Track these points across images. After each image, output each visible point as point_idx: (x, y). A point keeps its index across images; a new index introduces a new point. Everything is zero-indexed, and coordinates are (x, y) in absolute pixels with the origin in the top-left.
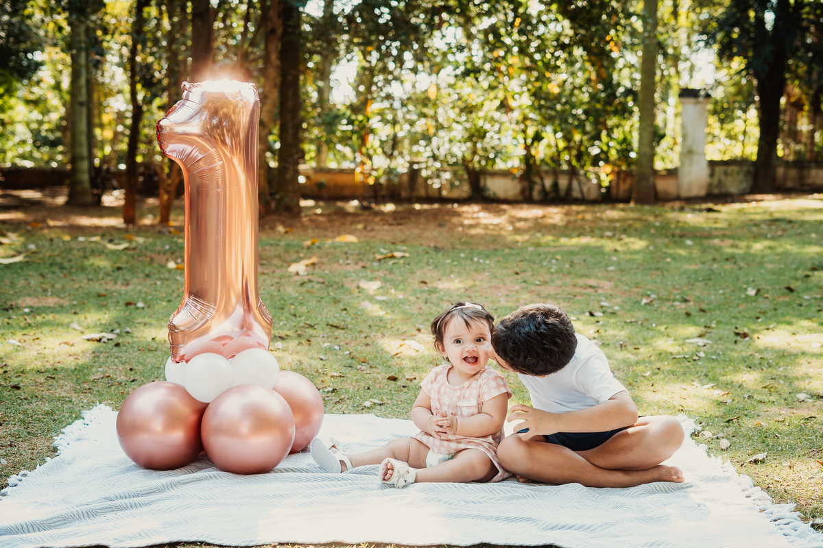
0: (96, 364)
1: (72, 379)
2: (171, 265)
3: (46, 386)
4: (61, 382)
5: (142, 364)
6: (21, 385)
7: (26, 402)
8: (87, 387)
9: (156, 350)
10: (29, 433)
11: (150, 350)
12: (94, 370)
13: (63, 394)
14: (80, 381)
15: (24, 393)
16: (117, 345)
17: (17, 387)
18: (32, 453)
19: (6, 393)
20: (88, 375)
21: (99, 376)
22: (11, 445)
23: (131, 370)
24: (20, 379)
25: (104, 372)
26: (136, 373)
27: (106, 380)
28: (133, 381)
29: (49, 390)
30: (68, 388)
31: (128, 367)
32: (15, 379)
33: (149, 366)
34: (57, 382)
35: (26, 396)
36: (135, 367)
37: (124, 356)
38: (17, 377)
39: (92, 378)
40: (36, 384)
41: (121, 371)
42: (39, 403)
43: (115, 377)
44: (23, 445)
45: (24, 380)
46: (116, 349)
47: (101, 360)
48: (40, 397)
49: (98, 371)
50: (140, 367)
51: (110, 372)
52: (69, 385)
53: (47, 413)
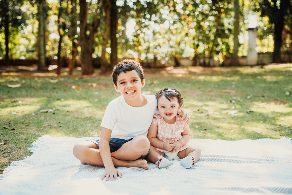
0: (46, 121)
1: (36, 126)
2: (74, 87)
3: (25, 129)
4: (32, 127)
5: (63, 120)
6: (16, 128)
7: (17, 135)
8: (41, 129)
9: (69, 115)
10: (17, 147)
11: (66, 116)
12: (45, 123)
13: (32, 132)
14: (39, 127)
15: (17, 131)
16: (54, 114)
17: (14, 129)
18: (18, 156)
19: (9, 132)
20: (42, 124)
21: (46, 125)
22: (9, 153)
23: (59, 122)
24: (15, 126)
25: (48, 123)
26: (61, 124)
27: (49, 127)
28: (60, 127)
29: (26, 130)
30: (34, 130)
31: (58, 121)
32: (13, 126)
33: (66, 121)
34: (30, 127)
35: (17, 133)
36: (61, 121)
37: (56, 117)
38: (14, 126)
39: (44, 126)
40: (21, 128)
41: (55, 123)
42: (22, 135)
43: (53, 125)
44: (14, 152)
45: (17, 127)
46: (53, 115)
47: (48, 119)
48: (23, 133)
49: (46, 123)
50: (63, 122)
51: (51, 124)
52: (34, 128)
53: (25, 139)
